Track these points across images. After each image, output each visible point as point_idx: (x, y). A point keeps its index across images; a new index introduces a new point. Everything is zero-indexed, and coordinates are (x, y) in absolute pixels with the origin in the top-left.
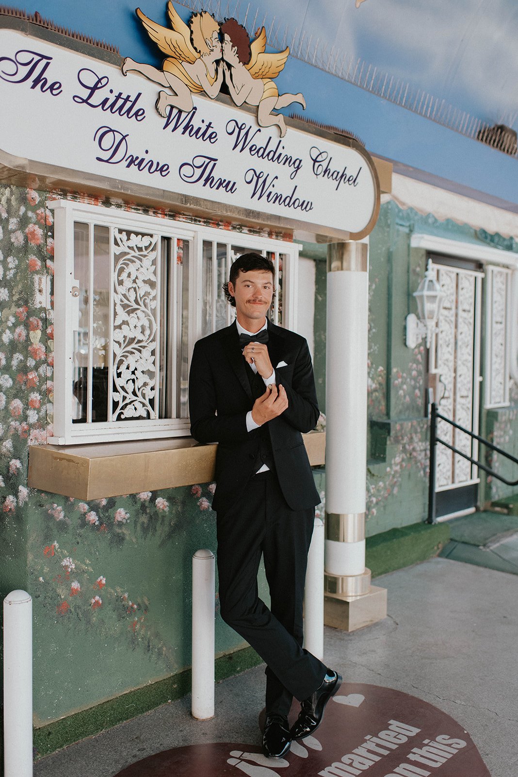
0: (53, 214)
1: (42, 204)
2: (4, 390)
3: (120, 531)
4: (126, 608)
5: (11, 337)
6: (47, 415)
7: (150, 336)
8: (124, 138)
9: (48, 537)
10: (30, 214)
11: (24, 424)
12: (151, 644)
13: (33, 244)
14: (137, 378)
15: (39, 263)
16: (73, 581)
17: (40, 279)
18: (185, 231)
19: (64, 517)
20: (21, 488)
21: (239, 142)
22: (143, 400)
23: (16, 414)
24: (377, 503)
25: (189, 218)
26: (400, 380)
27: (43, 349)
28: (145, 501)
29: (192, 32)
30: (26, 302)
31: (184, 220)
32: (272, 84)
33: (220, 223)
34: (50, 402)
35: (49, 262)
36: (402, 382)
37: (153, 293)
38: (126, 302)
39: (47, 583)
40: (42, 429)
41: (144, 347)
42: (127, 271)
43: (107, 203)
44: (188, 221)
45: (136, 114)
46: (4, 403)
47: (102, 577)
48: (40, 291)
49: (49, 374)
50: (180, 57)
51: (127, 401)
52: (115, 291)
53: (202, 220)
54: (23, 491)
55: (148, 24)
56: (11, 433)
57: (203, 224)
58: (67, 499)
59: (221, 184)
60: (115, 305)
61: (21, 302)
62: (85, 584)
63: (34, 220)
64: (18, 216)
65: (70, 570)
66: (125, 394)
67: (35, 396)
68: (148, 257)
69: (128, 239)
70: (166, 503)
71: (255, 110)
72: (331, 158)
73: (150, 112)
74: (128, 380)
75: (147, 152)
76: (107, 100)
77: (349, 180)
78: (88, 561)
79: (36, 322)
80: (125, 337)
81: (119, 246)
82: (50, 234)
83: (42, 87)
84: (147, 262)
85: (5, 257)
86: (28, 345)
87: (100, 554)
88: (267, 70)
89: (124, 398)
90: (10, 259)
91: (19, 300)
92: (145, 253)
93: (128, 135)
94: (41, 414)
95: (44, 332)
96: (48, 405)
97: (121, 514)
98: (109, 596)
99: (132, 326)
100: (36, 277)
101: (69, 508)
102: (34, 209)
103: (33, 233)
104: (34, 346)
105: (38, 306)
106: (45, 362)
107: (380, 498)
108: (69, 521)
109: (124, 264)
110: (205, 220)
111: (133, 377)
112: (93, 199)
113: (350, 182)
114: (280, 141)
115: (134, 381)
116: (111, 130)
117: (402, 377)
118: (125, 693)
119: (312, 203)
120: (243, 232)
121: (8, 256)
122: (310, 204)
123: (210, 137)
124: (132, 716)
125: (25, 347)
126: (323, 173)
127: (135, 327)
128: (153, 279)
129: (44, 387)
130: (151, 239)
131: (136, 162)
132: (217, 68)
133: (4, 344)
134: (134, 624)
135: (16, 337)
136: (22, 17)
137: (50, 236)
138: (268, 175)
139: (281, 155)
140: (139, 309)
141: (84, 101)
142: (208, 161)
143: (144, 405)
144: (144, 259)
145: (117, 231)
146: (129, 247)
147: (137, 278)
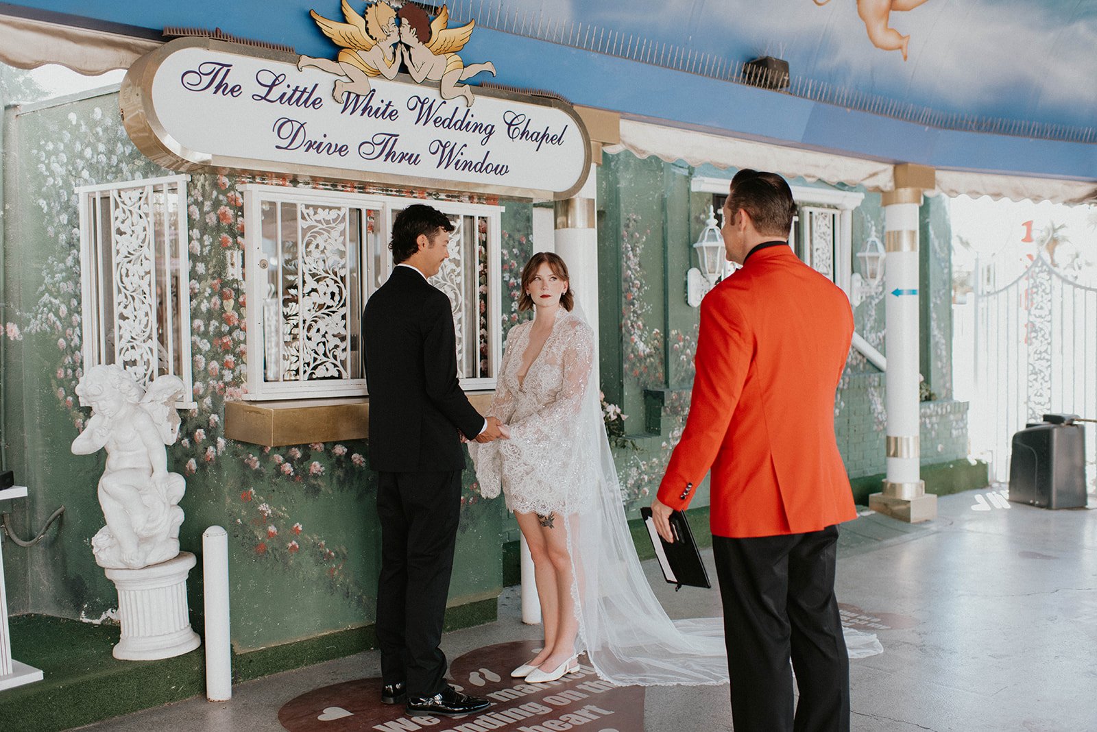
0: (243, 195)
1: (232, 188)
2: (203, 353)
3: (316, 483)
4: (323, 555)
5: (208, 306)
6: (241, 374)
7: (339, 302)
8: (302, 125)
9: (245, 484)
10: (221, 197)
11: (221, 383)
12: (350, 591)
13: (224, 224)
14: (328, 341)
15: (231, 240)
16: (268, 526)
17: (232, 254)
19: (260, 466)
20: (219, 439)
21: (422, 114)
22: (334, 361)
23: (214, 374)
24: (650, 482)
26: (681, 344)
27: (236, 315)
28: (340, 455)
29: (367, 22)
30: (220, 275)
31: (375, 192)
32: (457, 57)
33: (413, 191)
34: (244, 363)
35: (239, 239)
36: (684, 346)
37: (342, 262)
38: (314, 271)
39: (244, 525)
40: (236, 387)
41: (334, 312)
42: (314, 243)
43: (295, 183)
44: (379, 192)
45: (314, 103)
46: (204, 364)
47: (298, 524)
48: (232, 264)
49: (242, 338)
50: (354, 47)
51: (318, 362)
52: (304, 262)
53: (394, 190)
54: (221, 442)
55: (321, 22)
56: (210, 391)
57: (395, 193)
58: (262, 449)
59: (403, 157)
60: (304, 274)
61: (215, 275)
62: (281, 529)
63: (224, 202)
64: (211, 200)
65: (266, 515)
66: (316, 356)
67: (230, 358)
68: (336, 229)
69: (316, 213)
70: (363, 459)
71: (439, 85)
72: (529, 120)
73: (327, 100)
74: (319, 343)
75: (325, 136)
76: (284, 94)
77: (552, 140)
78: (284, 508)
79: (228, 292)
80: (314, 304)
81: (307, 220)
82: (240, 213)
83: (223, 92)
84: (335, 234)
85: (202, 236)
86: (223, 313)
87: (295, 502)
88: (450, 45)
89: (315, 359)
90: (205, 237)
91: (213, 273)
92: (333, 225)
93: (305, 123)
94: (235, 374)
95: (236, 301)
96: (241, 365)
97: (316, 467)
98: (306, 542)
99: (321, 293)
100: (228, 253)
101: (264, 458)
102: (225, 193)
103: (224, 214)
104: (228, 313)
105: (231, 278)
106: (238, 327)
107: (654, 477)
108: (264, 471)
109: (310, 236)
111: (324, 340)
112: (281, 179)
113: (554, 142)
114: (469, 110)
115: (324, 343)
116: (289, 120)
117: (684, 340)
118: (325, 634)
119: (507, 166)
120: (440, 197)
121: (204, 234)
122: (505, 167)
123: (390, 115)
124: (332, 658)
125: (221, 315)
126: (520, 136)
127: (325, 294)
128: (342, 248)
129: (238, 350)
130: (339, 212)
131: (315, 147)
132: (395, 51)
133: (202, 313)
134: (332, 570)
135: (212, 306)
136: (204, 35)
137: (240, 215)
138: (456, 144)
139: (469, 123)
140: (328, 277)
141: (262, 98)
142: (388, 137)
143: (336, 366)
144: (332, 231)
145: (304, 207)
146: (316, 220)
147: (325, 248)
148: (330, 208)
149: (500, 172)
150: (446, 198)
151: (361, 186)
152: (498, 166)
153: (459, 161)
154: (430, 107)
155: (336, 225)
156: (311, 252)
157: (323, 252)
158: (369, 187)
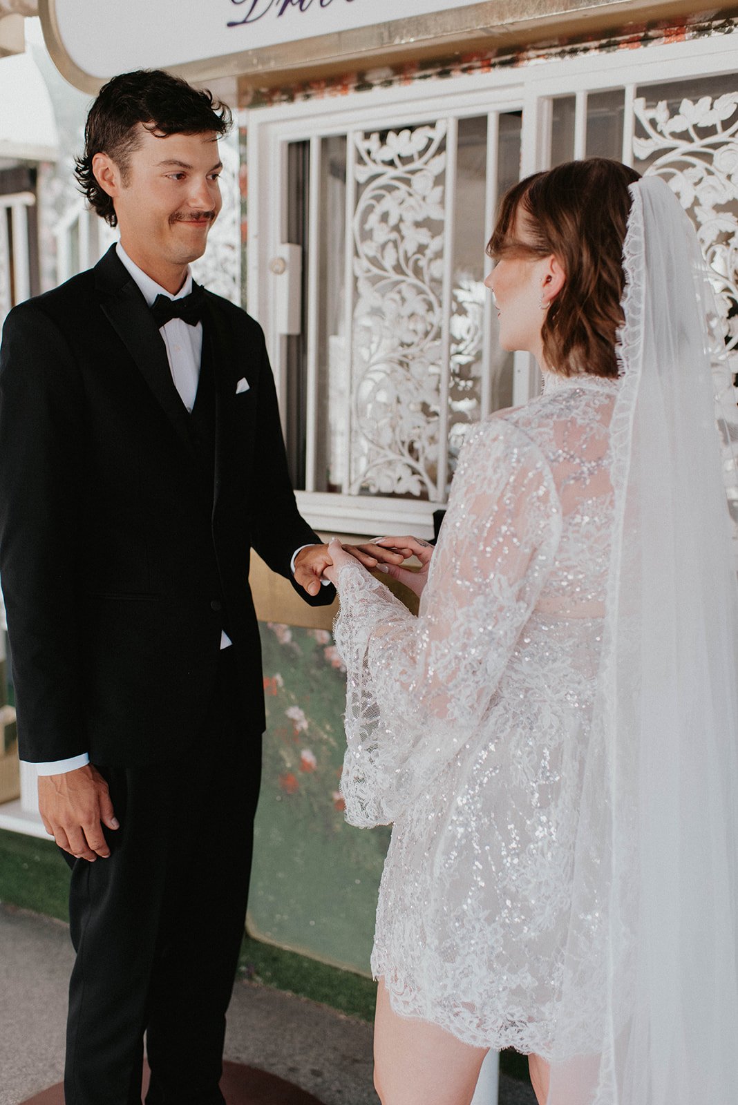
7: (426, 334)
14: (399, 419)
16: (302, 748)
18: (508, 91)
19: (291, 641)
22: (413, 463)
31: (540, 61)
33: (650, 33)
37: (434, 245)
38: (375, 271)
41: (413, 357)
42: (379, 209)
43: (364, 86)
51: (376, 461)
52: (356, 254)
53: (596, 44)
60: (356, 279)
65: (299, 729)
68: (424, 172)
69: (382, 145)
78: (328, 727)
81: (365, 164)
84: (421, 183)
89: (373, 455)
92: (418, 164)
108: (298, 650)
110: (604, 41)
112: (339, 88)
115: (392, 423)
128: (435, 214)
140: (403, 281)
143: (414, 472)
145: (360, 135)
146: (384, 162)
147: (401, 220)
148: (412, 128)
151: (509, 57)
155: (426, 163)
156: (371, 230)
157: (397, 228)
158: (525, 55)
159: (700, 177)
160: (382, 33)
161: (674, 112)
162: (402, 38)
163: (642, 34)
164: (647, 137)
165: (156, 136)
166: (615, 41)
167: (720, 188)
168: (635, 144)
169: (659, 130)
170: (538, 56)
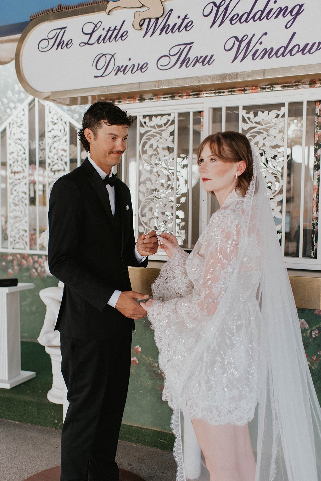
7: (168, 187)
21: (218, 17)
25: (213, 93)
31: (208, 95)
33: (246, 88)
42: (149, 144)
43: (142, 99)
44: (212, 95)
45: (122, 37)
47: (138, 346)
53: (227, 90)
57: (227, 93)
59: (197, 61)
60: (140, 168)
68: (166, 131)
69: (151, 121)
73: (131, 31)
75: (130, 59)
76: (101, 36)
80: (147, 189)
81: (144, 127)
83: (62, 47)
84: (165, 135)
92: (164, 128)
93: (115, 53)
98: (143, 360)
109: (146, 139)
110: (230, 90)
112: (132, 99)
116: (105, 55)
119: (319, 43)
120: (274, 89)
123: (186, 27)
128: (171, 145)
130: (169, 117)
131: (122, 70)
138: (254, 35)
139: (271, 10)
141: (86, 44)
142: (183, 47)
144: (163, 133)
145: (142, 117)
146: (150, 126)
147: (158, 147)
148: (162, 115)
149: (309, 51)
150: (281, 89)
151: (196, 93)
152: (307, 45)
153: (257, 51)
154: (226, 9)
155: (167, 128)
156: (146, 150)
157: (156, 150)
158: (202, 93)
159: (265, 137)
160: (156, 84)
161: (256, 115)
162: (163, 87)
163: (243, 88)
164: (247, 123)
165: (107, 125)
166: (234, 90)
167: (272, 141)
168: (243, 125)
169: (251, 121)
170: (207, 93)
